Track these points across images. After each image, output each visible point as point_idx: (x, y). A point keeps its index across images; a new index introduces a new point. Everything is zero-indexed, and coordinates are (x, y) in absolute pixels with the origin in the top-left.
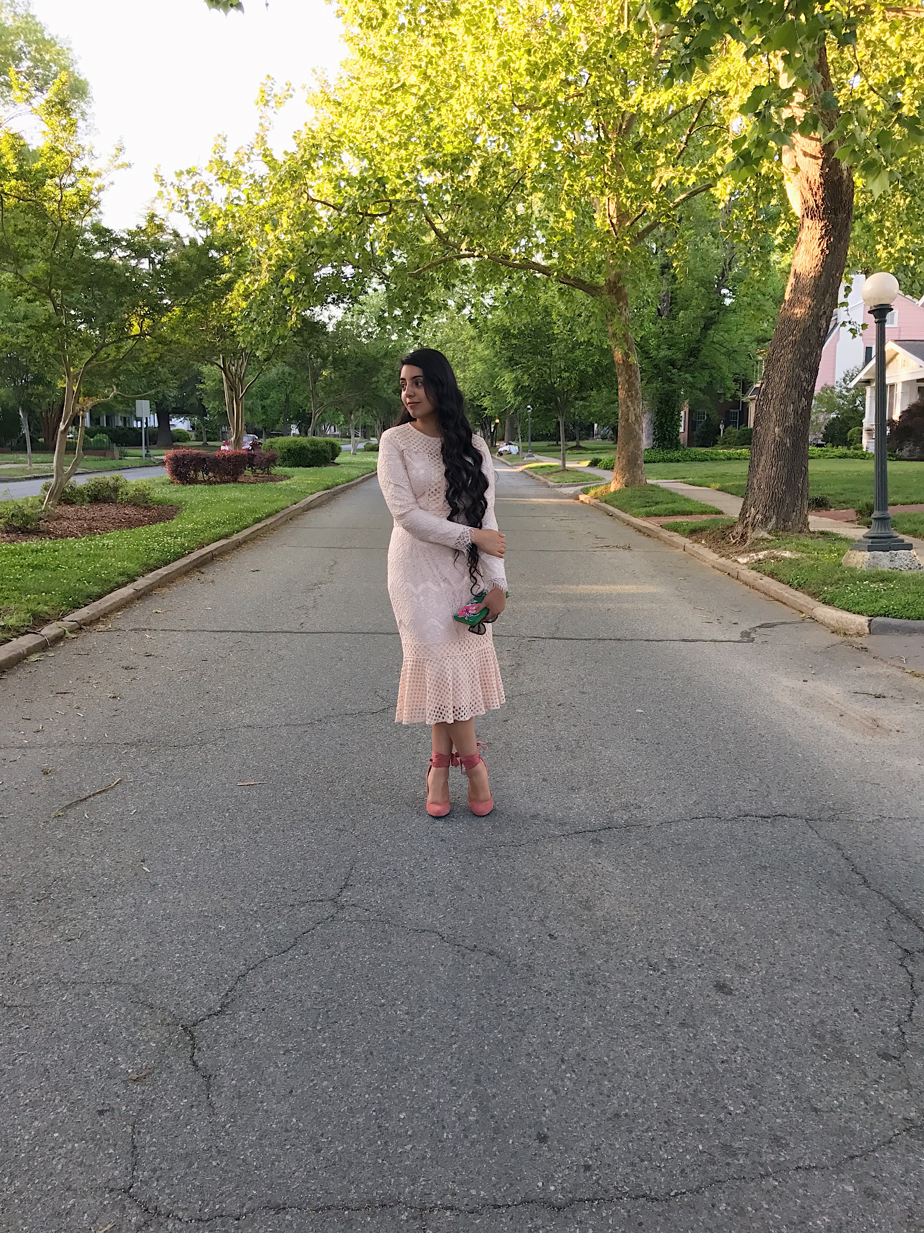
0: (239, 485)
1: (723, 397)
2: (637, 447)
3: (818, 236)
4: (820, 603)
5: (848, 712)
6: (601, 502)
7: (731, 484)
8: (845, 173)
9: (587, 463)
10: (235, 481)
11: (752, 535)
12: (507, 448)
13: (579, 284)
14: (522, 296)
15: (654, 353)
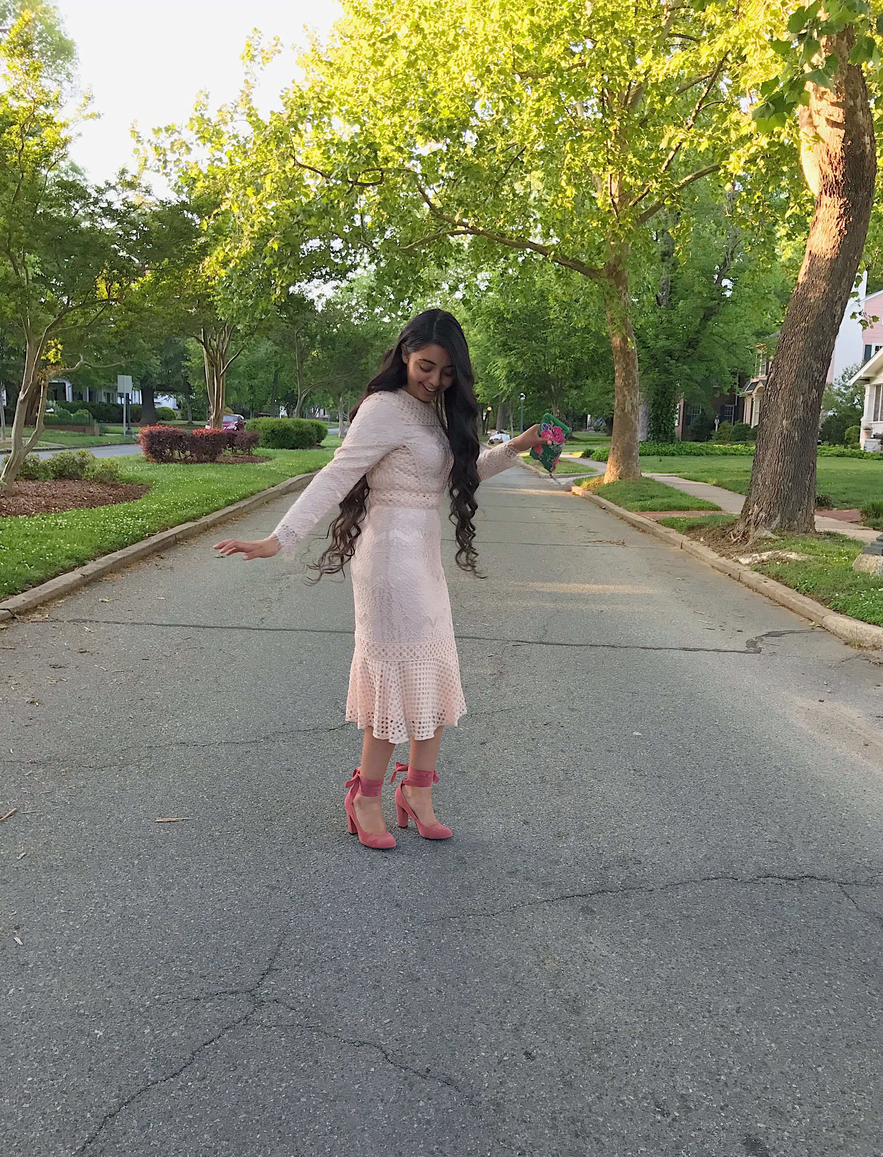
0: (217, 465)
1: (718, 391)
2: (633, 438)
3: (836, 215)
4: (831, 611)
5: (873, 741)
6: (594, 493)
7: (728, 479)
8: (868, 147)
9: (580, 454)
10: (213, 460)
11: (755, 534)
12: (498, 436)
13: (577, 265)
14: (517, 278)
15: (651, 343)
